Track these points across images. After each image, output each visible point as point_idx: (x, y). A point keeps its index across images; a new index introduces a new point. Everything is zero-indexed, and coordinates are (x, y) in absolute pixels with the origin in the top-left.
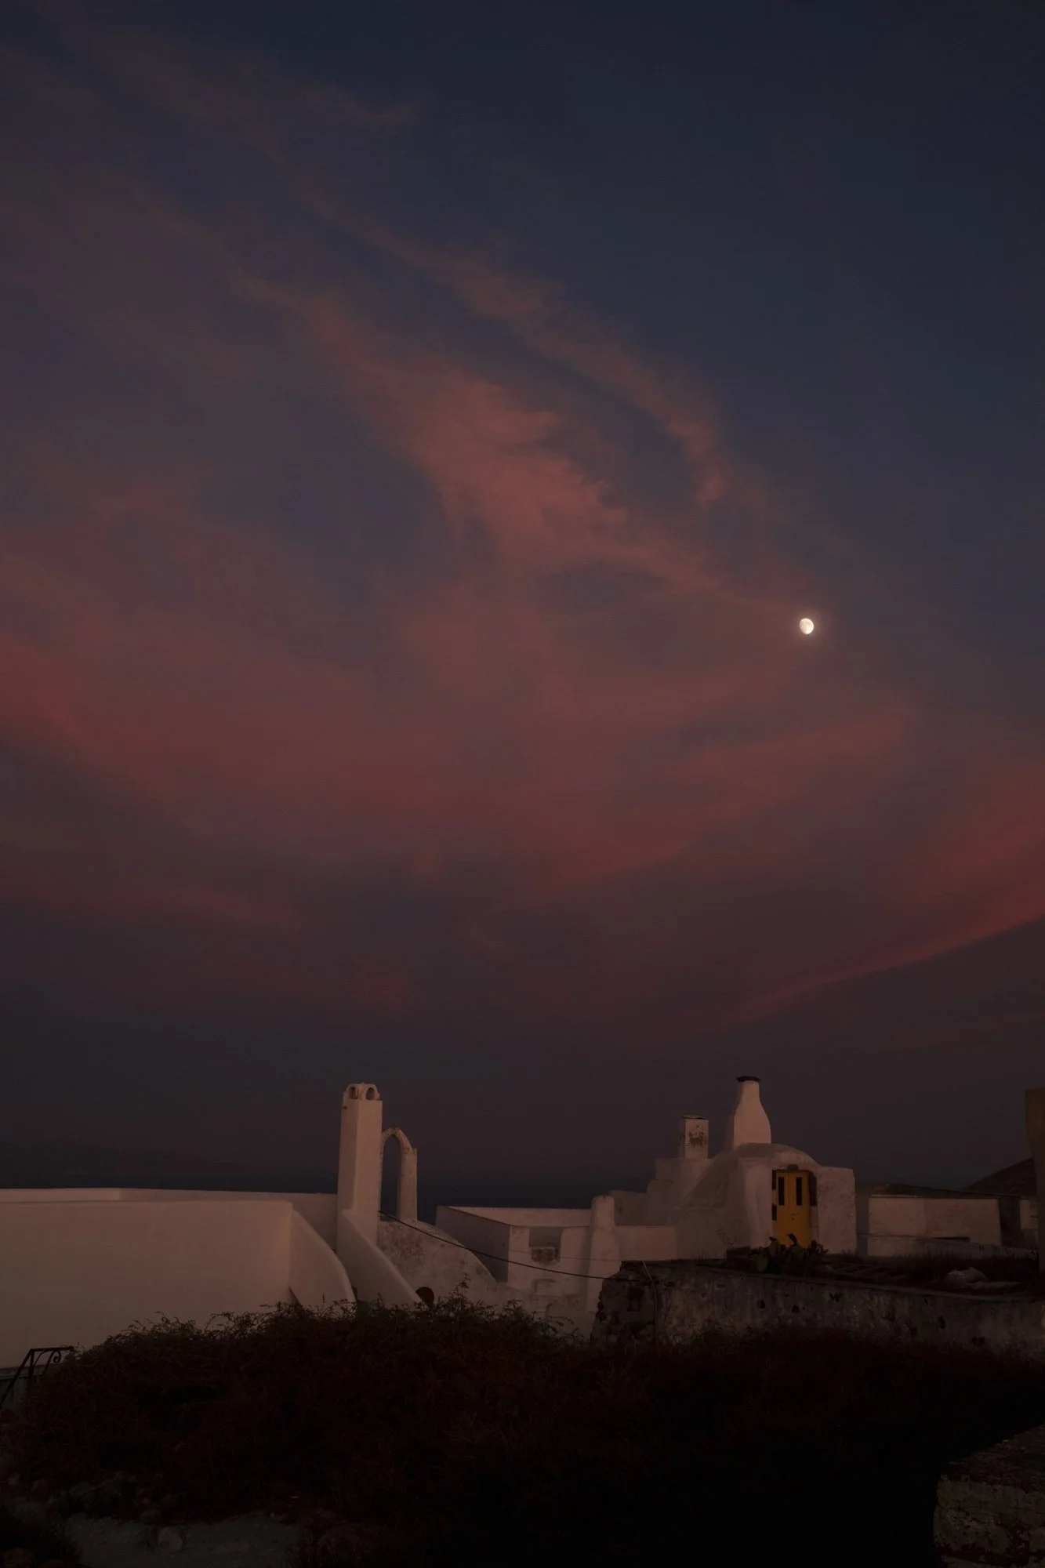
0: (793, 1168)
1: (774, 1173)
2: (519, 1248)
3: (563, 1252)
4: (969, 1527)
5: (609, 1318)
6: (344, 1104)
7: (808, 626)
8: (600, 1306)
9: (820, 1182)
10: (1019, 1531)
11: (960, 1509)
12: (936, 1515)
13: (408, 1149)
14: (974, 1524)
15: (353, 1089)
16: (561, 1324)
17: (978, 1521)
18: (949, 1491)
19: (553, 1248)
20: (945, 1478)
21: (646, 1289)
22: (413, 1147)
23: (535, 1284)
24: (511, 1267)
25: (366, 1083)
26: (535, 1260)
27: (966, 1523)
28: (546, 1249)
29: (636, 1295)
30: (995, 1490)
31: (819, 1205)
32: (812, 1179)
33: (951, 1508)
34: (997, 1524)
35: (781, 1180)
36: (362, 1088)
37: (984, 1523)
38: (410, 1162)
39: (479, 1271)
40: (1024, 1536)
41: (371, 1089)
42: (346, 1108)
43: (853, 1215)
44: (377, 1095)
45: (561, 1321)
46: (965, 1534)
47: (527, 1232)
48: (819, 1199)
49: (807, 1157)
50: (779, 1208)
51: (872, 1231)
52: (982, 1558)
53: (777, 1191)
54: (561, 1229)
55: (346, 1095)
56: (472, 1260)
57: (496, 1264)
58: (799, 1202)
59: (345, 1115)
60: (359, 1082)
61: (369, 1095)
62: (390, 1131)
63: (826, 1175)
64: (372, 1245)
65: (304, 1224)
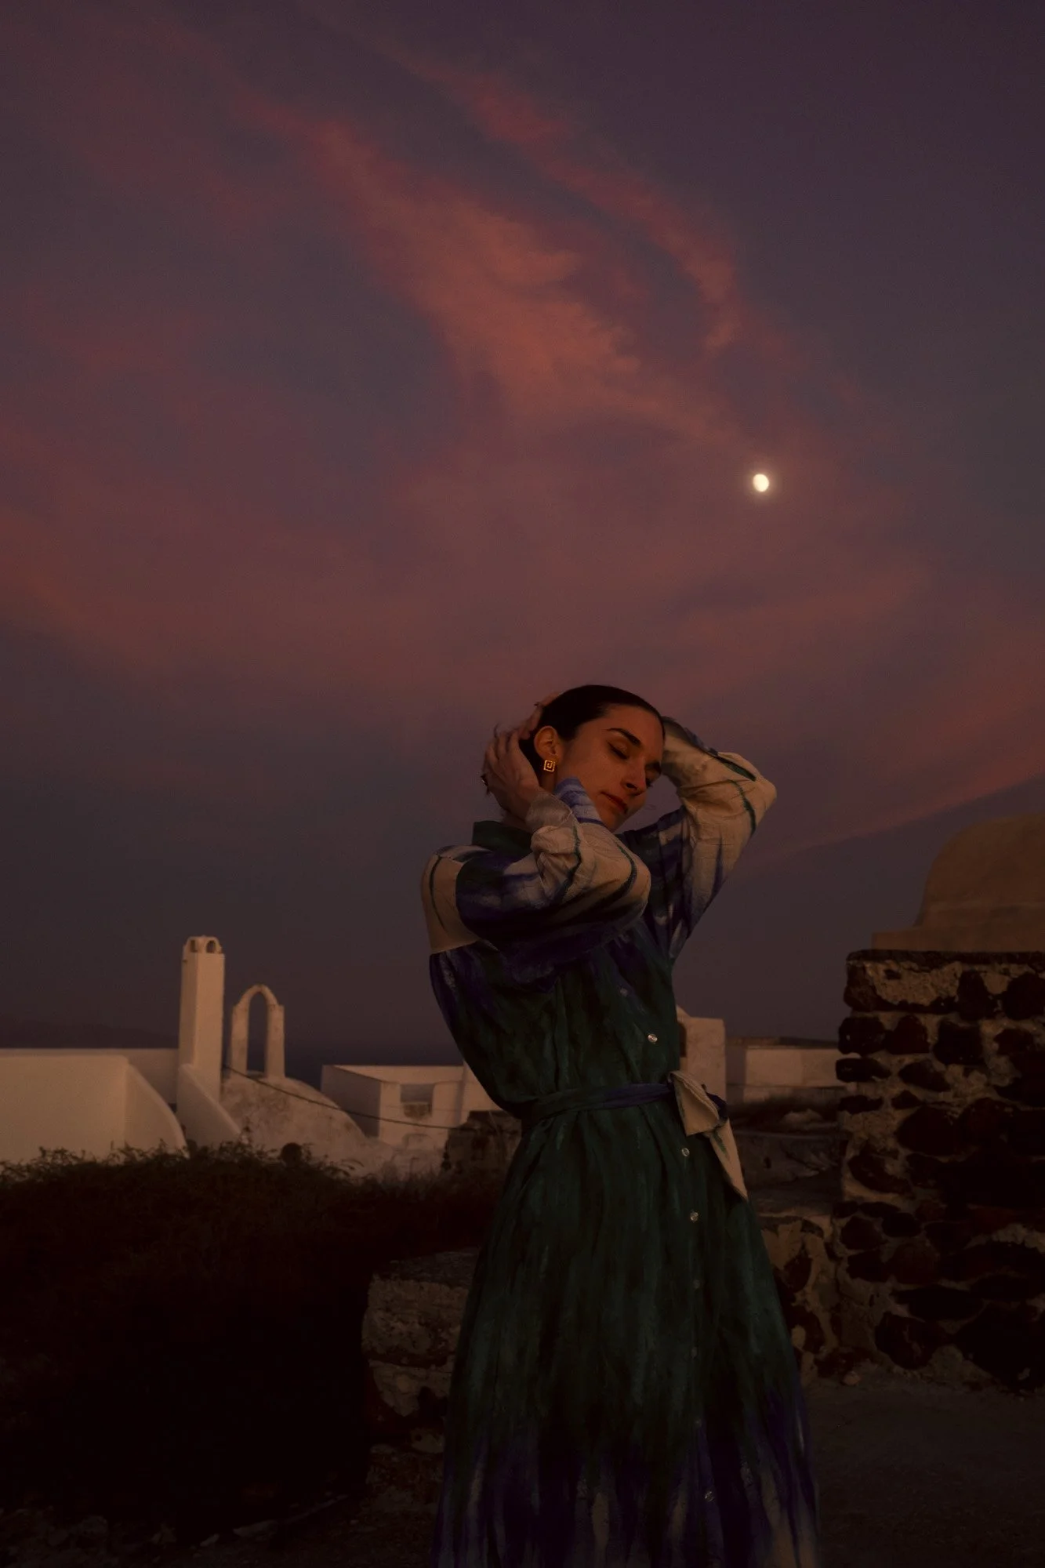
2: (390, 1105)
3: (436, 1104)
4: (393, 1328)
5: (454, 1167)
6: (185, 958)
8: (446, 1156)
9: (690, 1033)
10: (440, 1330)
11: (388, 1310)
12: (365, 1317)
13: (274, 1006)
14: (399, 1325)
15: (193, 943)
16: (352, 1168)
17: (403, 1322)
18: (380, 1290)
19: (426, 1103)
20: (376, 1277)
21: (491, 1138)
22: (280, 1002)
23: (407, 1139)
24: (382, 1123)
25: (208, 935)
26: (408, 1115)
27: (392, 1324)
28: (418, 1104)
29: (480, 1144)
30: (422, 1288)
33: (380, 1309)
34: (420, 1323)
36: (202, 941)
37: (408, 1323)
38: (277, 1018)
39: (348, 1127)
40: (444, 1335)
41: (211, 943)
42: (185, 961)
44: (218, 947)
45: (351, 1164)
46: (390, 1335)
47: (398, 1089)
51: (749, 1081)
52: (404, 1361)
54: (433, 1086)
55: (186, 948)
56: (343, 1116)
57: (366, 1120)
59: (186, 969)
60: (200, 935)
61: (210, 948)
62: (254, 989)
63: (696, 1027)
64: (213, 1099)
65: (140, 1078)
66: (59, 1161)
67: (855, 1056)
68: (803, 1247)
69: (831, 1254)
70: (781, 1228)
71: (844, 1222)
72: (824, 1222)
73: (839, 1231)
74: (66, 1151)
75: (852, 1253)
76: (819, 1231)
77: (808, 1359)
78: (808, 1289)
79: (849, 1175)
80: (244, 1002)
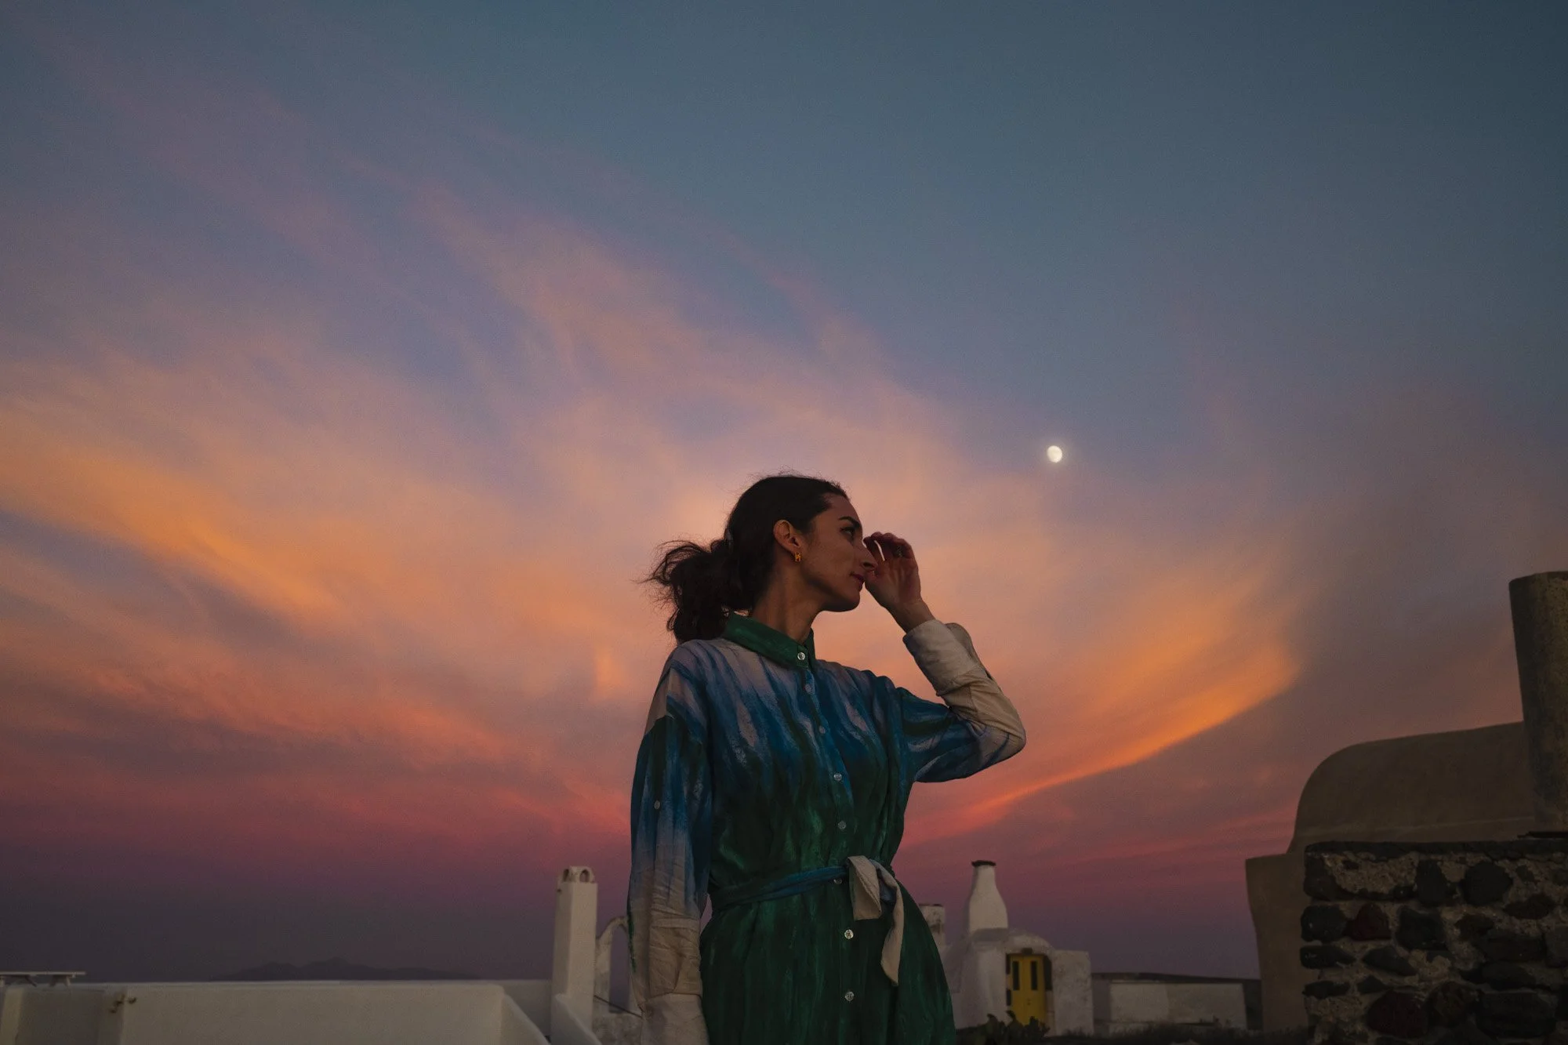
0: (1027, 952)
1: (1008, 957)
6: (560, 887)
7: (1055, 454)
9: (1055, 966)
15: (567, 872)
31: (1055, 988)
32: (1047, 962)
35: (1016, 965)
41: (585, 872)
42: (559, 891)
43: (1090, 998)
48: (1056, 982)
49: (1043, 939)
50: (1014, 993)
53: (1011, 975)
55: (561, 877)
58: (1034, 986)
59: (560, 899)
60: (574, 864)
61: (585, 875)
63: (1061, 958)
64: (587, 1030)
65: (516, 1009)
67: (1318, 942)
80: (607, 935)
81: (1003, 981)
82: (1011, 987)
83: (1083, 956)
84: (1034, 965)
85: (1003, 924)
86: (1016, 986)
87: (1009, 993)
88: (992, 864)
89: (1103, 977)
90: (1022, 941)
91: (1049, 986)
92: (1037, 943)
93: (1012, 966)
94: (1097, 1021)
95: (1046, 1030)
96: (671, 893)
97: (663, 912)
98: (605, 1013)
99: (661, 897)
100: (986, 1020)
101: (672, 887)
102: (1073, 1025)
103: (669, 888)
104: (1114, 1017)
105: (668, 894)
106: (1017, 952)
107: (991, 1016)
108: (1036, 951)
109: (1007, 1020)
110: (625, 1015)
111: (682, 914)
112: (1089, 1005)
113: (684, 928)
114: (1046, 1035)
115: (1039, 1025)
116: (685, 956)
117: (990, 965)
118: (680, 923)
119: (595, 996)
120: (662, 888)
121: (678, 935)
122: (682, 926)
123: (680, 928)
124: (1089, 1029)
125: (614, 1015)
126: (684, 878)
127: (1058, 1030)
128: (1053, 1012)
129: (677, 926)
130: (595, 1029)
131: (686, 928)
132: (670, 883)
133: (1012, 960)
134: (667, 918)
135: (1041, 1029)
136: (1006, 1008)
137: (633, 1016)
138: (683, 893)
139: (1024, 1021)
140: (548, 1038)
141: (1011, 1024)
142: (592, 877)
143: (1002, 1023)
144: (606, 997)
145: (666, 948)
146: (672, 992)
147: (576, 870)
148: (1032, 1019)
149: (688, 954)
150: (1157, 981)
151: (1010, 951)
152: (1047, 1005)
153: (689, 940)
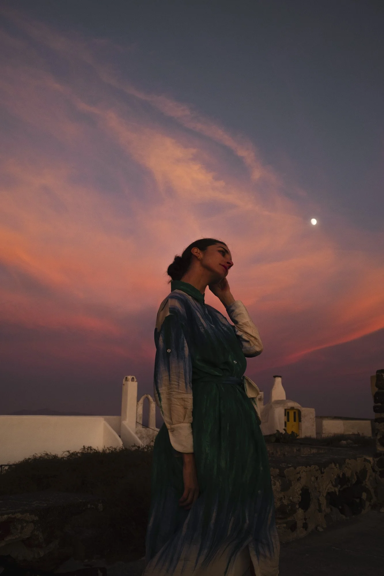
0: (292, 408)
1: (285, 410)
6: (123, 383)
7: (314, 222)
9: (302, 413)
13: (152, 402)
15: (126, 378)
25: (131, 375)
31: (302, 421)
32: (299, 412)
35: (288, 413)
38: (153, 407)
41: (133, 378)
42: (124, 385)
43: (315, 425)
48: (302, 419)
49: (297, 404)
50: (287, 423)
53: (286, 417)
55: (124, 380)
58: (295, 421)
59: (124, 388)
60: (129, 375)
61: (133, 380)
62: (145, 395)
63: (305, 411)
64: (133, 433)
65: (108, 426)
66: (89, 451)
67: (379, 404)
68: (365, 466)
69: (374, 471)
70: (358, 459)
71: (377, 459)
72: (371, 459)
73: (376, 462)
74: (92, 447)
75: (380, 470)
76: (370, 462)
77: (367, 503)
78: (367, 480)
79: (379, 444)
80: (141, 401)
81: (283, 419)
82: (286, 421)
83: (313, 410)
84: (295, 413)
85: (284, 398)
86: (288, 420)
87: (285, 423)
88: (281, 377)
89: (320, 417)
90: (291, 404)
91: (300, 420)
92: (296, 405)
93: (287, 413)
94: (317, 433)
95: (297, 436)
96: (180, 384)
97: (177, 392)
98: (140, 427)
99: (176, 386)
100: (276, 432)
101: (180, 382)
102: (308, 434)
103: (179, 383)
104: (324, 432)
105: (179, 385)
106: (289, 408)
107: (278, 431)
108: (295, 408)
109: (284, 432)
110: (148, 429)
111: (185, 392)
112: (315, 427)
113: (186, 398)
114: (298, 438)
115: (295, 434)
116: (188, 409)
117: (279, 413)
118: (185, 396)
119: (136, 422)
120: (176, 383)
121: (185, 401)
122: (186, 397)
123: (184, 398)
124: (314, 435)
125: (144, 429)
126: (184, 378)
127: (302, 435)
128: (301, 430)
129: (184, 397)
130: (136, 433)
131: (187, 398)
132: (179, 381)
133: (287, 411)
134: (180, 394)
135: (296, 435)
136: (284, 427)
137: (151, 429)
138: (184, 384)
139: (289, 432)
140: (120, 436)
141: (285, 433)
142: (135, 380)
143: (282, 433)
144: (141, 422)
145: (179, 406)
146: (183, 423)
147: (130, 377)
148: (292, 432)
149: (189, 408)
150: (340, 419)
151: (286, 408)
152: (299, 428)
153: (188, 402)
